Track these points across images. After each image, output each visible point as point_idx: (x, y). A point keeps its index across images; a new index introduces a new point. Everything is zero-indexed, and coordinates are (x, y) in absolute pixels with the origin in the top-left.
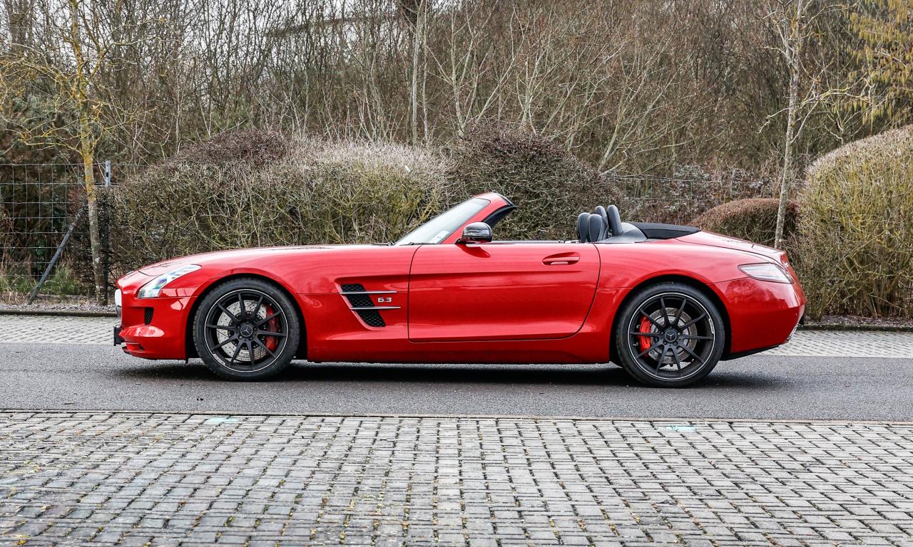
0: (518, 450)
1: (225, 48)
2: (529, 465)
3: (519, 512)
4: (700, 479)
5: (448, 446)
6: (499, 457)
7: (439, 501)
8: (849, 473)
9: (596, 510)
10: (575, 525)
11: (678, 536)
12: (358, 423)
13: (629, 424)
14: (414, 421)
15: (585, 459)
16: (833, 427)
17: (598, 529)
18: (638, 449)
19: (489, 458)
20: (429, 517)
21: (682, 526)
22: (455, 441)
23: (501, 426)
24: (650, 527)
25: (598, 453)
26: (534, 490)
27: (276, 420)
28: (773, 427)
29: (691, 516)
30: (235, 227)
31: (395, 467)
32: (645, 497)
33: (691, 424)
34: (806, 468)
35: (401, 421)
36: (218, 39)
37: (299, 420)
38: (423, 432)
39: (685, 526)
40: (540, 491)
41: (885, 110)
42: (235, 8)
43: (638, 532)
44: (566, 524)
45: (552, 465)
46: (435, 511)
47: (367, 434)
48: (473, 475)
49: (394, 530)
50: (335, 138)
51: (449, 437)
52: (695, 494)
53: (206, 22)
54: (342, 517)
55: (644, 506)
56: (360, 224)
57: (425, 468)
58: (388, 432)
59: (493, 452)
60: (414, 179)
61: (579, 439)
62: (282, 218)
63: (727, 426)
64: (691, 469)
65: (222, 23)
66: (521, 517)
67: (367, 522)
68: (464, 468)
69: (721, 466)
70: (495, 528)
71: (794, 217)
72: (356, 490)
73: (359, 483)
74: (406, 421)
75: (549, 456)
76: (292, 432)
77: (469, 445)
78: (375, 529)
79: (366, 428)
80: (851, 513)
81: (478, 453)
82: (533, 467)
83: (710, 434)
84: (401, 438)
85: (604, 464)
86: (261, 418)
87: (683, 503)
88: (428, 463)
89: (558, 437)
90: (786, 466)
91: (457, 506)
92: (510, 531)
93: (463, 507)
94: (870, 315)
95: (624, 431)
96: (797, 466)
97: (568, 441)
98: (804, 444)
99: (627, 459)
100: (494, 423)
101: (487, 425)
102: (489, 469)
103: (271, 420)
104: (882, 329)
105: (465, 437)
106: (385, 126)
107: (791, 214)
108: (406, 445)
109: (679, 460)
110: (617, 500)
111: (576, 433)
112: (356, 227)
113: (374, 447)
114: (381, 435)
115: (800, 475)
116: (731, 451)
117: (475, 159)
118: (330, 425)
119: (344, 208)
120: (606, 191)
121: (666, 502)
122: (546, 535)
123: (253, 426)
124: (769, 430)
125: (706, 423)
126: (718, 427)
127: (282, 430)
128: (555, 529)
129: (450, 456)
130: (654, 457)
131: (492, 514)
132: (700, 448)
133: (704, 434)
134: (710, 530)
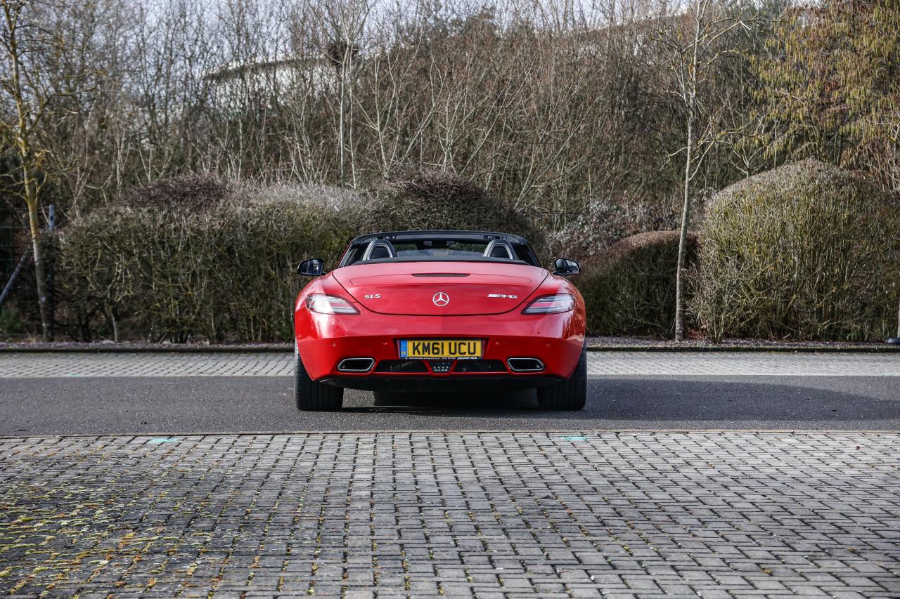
0: (426, 458)
1: (163, 93)
2: (434, 470)
3: (420, 508)
4: (581, 479)
5: (365, 457)
6: (408, 465)
7: (353, 500)
8: (712, 472)
9: (486, 505)
10: (467, 516)
11: (551, 523)
12: (286, 440)
13: (527, 436)
14: (337, 437)
15: (485, 465)
16: (708, 436)
17: (485, 519)
18: (531, 457)
19: (400, 466)
20: (342, 513)
21: (557, 515)
22: (371, 453)
23: (414, 439)
24: (530, 517)
25: (495, 460)
26: (436, 490)
27: (213, 439)
28: (655, 436)
29: (566, 508)
30: (175, 266)
31: (316, 475)
32: (530, 494)
33: (583, 435)
34: (675, 469)
35: (324, 438)
36: (156, 85)
37: (234, 438)
38: (344, 446)
39: (560, 515)
40: (440, 491)
41: (785, 146)
42: (171, 55)
43: (519, 521)
44: (459, 516)
45: (455, 471)
46: (348, 509)
47: (293, 448)
48: (384, 480)
49: (310, 525)
50: (268, 182)
51: (366, 451)
52: (574, 491)
53: (143, 69)
54: (267, 515)
55: (529, 501)
56: (294, 261)
57: (343, 474)
58: (313, 446)
59: (405, 460)
60: (344, 218)
61: (481, 449)
62: (220, 257)
63: (614, 436)
64: (575, 471)
65: (160, 70)
66: (421, 511)
67: (288, 519)
68: (376, 475)
69: (601, 469)
70: (397, 521)
71: (695, 248)
72: (280, 494)
73: (283, 488)
74: (330, 437)
75: (453, 463)
76: (227, 448)
77: (384, 456)
78: (294, 523)
79: (293, 444)
80: (704, 504)
81: (390, 462)
82: (438, 472)
83: (598, 443)
84: (323, 451)
85: (500, 469)
86: (200, 438)
87: (561, 498)
88: (346, 471)
89: (463, 447)
90: (659, 468)
91: (367, 504)
92: (410, 522)
93: (372, 505)
94: (767, 338)
95: (522, 441)
96: (669, 467)
97: (471, 451)
98: (678, 449)
99: (521, 464)
100: (407, 437)
101: (401, 438)
102: (399, 475)
103: (208, 439)
104: (776, 350)
105: (381, 448)
106: (315, 170)
107: (692, 245)
108: (328, 456)
109: (566, 464)
110: (506, 496)
111: (480, 444)
112: (290, 264)
113: (299, 459)
114: (306, 449)
115: (668, 475)
116: (612, 456)
117: (399, 199)
118: (261, 441)
119: (278, 246)
120: (521, 226)
121: (548, 497)
122: (441, 525)
123: (191, 444)
124: (651, 438)
125: (596, 433)
126: (605, 437)
127: (218, 447)
128: (448, 521)
129: (366, 465)
130: (545, 462)
131: (396, 510)
132: (586, 454)
133: (592, 443)
134: (581, 518)
